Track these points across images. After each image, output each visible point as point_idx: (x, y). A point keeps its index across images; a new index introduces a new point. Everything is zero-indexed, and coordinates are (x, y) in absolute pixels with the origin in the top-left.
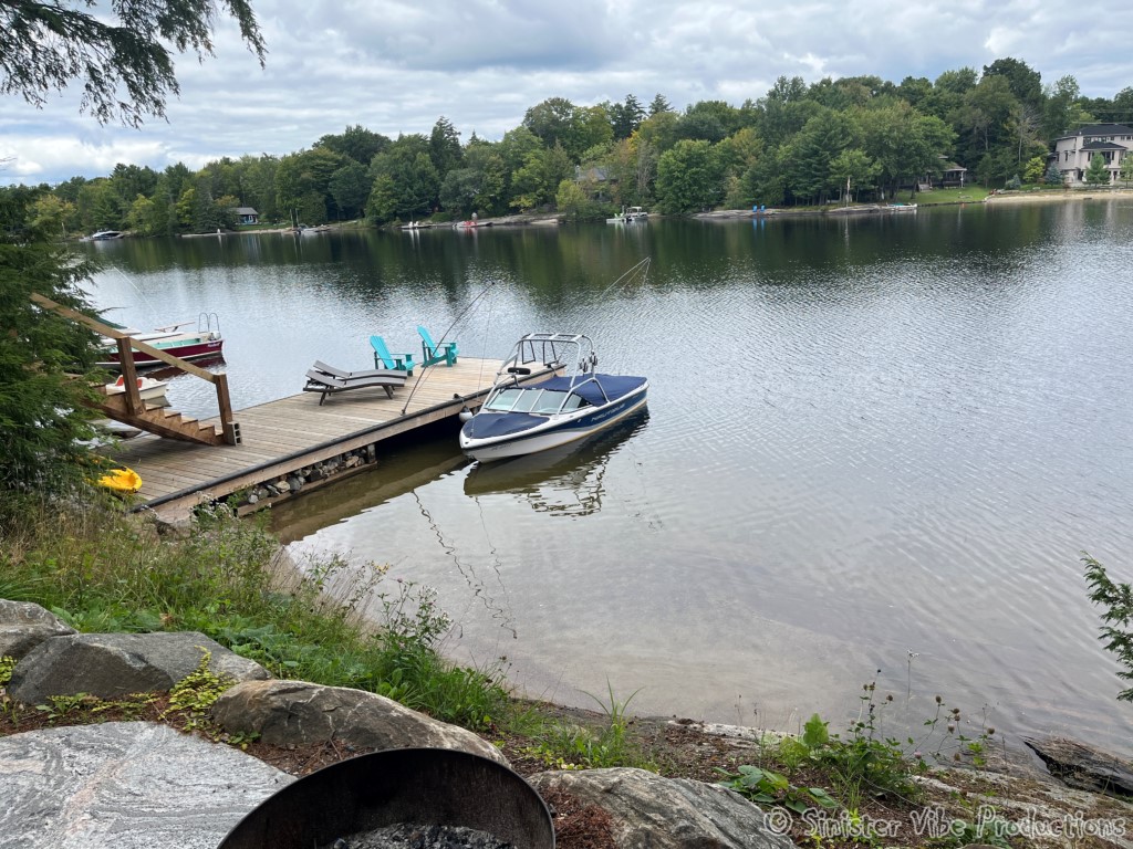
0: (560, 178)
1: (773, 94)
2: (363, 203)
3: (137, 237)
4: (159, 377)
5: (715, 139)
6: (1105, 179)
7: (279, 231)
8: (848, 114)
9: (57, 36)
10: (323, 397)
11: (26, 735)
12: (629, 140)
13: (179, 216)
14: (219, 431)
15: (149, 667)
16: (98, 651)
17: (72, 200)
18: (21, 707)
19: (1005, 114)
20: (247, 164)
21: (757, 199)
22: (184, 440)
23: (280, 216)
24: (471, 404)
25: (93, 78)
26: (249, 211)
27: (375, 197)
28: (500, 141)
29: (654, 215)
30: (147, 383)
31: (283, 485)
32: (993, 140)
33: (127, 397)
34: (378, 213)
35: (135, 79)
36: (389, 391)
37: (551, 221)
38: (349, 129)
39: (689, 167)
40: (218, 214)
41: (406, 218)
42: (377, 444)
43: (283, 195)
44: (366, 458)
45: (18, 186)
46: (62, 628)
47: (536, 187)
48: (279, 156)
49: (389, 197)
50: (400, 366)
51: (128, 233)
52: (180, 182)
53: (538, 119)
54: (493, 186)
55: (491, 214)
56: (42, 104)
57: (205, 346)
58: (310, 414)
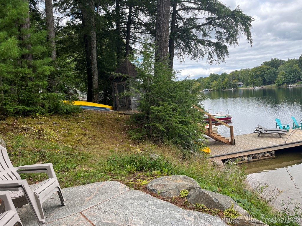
2: (275, 80)
3: (213, 90)
4: (216, 125)
7: (248, 88)
9: (203, 46)
10: (259, 135)
11: (190, 211)
13: (223, 85)
14: (230, 141)
15: (218, 203)
16: (207, 195)
17: (200, 82)
18: (189, 203)
20: (242, 71)
22: (221, 142)
23: (249, 84)
25: (210, 54)
26: (241, 83)
27: (278, 78)
30: (213, 126)
31: (246, 158)
33: (209, 129)
34: (279, 82)
35: (219, 54)
36: (280, 135)
38: (272, 59)
40: (233, 84)
41: (289, 83)
42: (275, 151)
43: (251, 79)
44: (271, 154)
45: (189, 80)
46: (198, 186)
48: (251, 68)
49: (283, 78)
50: (284, 128)
51: (211, 90)
52: (224, 77)
56: (198, 62)
57: (227, 118)
58: (255, 139)
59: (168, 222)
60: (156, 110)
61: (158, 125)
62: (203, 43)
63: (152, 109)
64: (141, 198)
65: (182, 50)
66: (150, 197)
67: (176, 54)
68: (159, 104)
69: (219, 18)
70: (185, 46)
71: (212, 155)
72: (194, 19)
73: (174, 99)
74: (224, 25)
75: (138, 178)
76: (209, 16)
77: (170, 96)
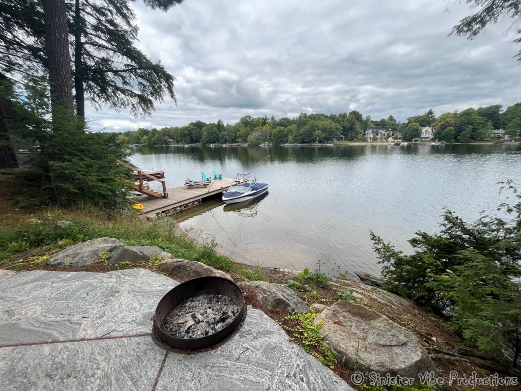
0: (248, 135)
1: (300, 117)
2: (200, 139)
3: (143, 146)
4: (148, 181)
5: (286, 127)
6: (376, 140)
7: (179, 145)
8: (317, 122)
9: (124, 95)
12: (265, 126)
13: (154, 141)
14: (163, 195)
15: (144, 255)
16: (131, 251)
17: (127, 136)
18: (111, 265)
19: (354, 124)
20: (171, 129)
21: (296, 141)
22: (154, 197)
23: (179, 142)
24: (225, 189)
25: (133, 106)
26: (172, 140)
27: (203, 138)
28: (234, 125)
29: (271, 144)
30: (145, 182)
31: (179, 208)
32: (351, 130)
33: (140, 186)
34: (204, 142)
35: (144, 107)
36: (205, 186)
37: (246, 145)
39: (280, 133)
40: (164, 141)
41: (210, 143)
42: (202, 199)
43: (180, 137)
44: (199, 202)
46: (122, 245)
47: (242, 137)
48: (179, 127)
49: (206, 138)
50: (208, 180)
52: (155, 133)
53: (243, 120)
54: (232, 136)
55: (231, 143)
56: (120, 112)
57: (160, 173)
58: (185, 191)
59: (82, 293)
60: (59, 166)
61: (66, 186)
62: (123, 92)
63: (52, 166)
64: (38, 278)
65: (96, 95)
66: (53, 273)
67: (87, 99)
68: (65, 159)
69: (140, 68)
70: (100, 90)
71: (145, 211)
72: (109, 61)
73: (87, 153)
74: (146, 77)
75: (33, 256)
76: (128, 63)
77: (82, 149)
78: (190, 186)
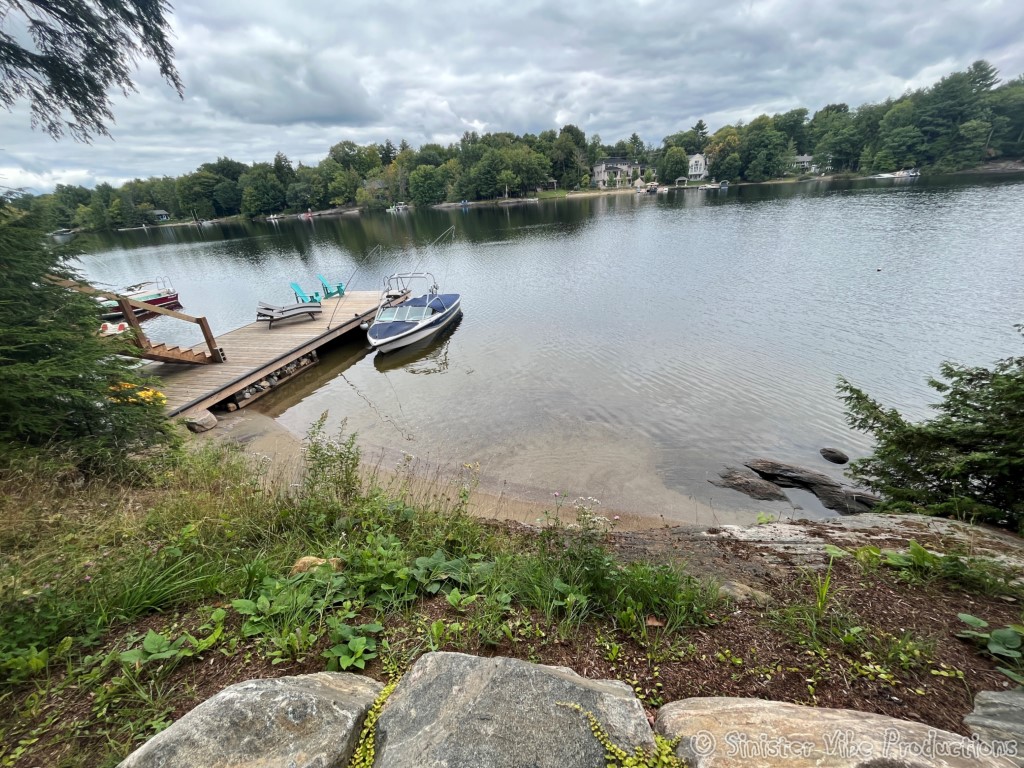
0: (356, 187)
1: (463, 141)
2: (239, 205)
3: (85, 232)
5: (437, 165)
6: (615, 185)
7: (185, 224)
8: (502, 151)
10: (270, 324)
12: (391, 165)
13: (113, 217)
14: (208, 354)
19: (571, 153)
20: (153, 183)
21: (463, 197)
22: (183, 364)
23: (184, 215)
24: (366, 319)
26: (163, 212)
27: (245, 201)
28: (317, 166)
29: (411, 207)
31: (264, 383)
32: (567, 166)
34: (249, 210)
36: (312, 316)
37: (355, 212)
38: (219, 159)
39: (426, 180)
40: (141, 215)
41: (268, 213)
42: (316, 350)
43: (183, 201)
44: (312, 359)
47: (343, 193)
48: (175, 177)
49: (255, 201)
50: (313, 300)
51: (78, 230)
52: (108, 196)
53: (338, 153)
54: (318, 193)
55: (319, 209)
57: (166, 298)
71: (174, 408)
78: (273, 322)
